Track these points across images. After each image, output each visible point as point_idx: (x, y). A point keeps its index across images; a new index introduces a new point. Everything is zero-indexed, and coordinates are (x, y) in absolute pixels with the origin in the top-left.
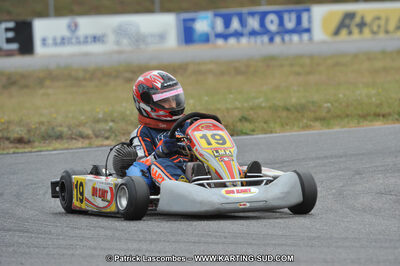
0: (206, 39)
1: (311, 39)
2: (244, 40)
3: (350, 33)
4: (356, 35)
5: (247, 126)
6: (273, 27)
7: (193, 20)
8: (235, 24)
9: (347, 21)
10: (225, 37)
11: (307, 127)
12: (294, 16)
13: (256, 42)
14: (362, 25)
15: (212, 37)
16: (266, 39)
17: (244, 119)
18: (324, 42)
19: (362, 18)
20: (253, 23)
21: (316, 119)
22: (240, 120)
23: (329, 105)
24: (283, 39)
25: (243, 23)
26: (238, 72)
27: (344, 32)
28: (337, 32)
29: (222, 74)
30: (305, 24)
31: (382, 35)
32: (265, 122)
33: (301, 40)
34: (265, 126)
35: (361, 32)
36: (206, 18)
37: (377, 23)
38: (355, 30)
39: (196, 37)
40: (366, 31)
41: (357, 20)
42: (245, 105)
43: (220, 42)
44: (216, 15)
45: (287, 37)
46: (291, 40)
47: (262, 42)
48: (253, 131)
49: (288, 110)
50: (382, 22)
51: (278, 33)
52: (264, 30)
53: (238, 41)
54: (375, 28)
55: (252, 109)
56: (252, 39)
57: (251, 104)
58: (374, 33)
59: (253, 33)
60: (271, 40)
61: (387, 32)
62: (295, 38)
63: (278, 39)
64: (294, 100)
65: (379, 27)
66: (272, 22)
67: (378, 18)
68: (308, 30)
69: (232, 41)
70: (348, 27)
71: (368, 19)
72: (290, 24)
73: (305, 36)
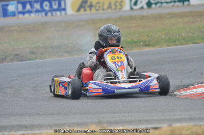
0: (14, 14)
1: (66, 13)
2: (33, 15)
3: (85, 10)
4: (88, 11)
5: (33, 56)
6: (47, 8)
7: (7, 5)
8: (28, 7)
9: (84, 5)
10: (23, 13)
11: (62, 56)
12: (57, 3)
13: (39, 15)
14: (91, 6)
15: (17, 14)
16: (43, 14)
17: (32, 53)
18: (72, 15)
19: (91, 3)
20: (37, 6)
21: (66, 52)
22: (30, 53)
23: (72, 45)
24: (52, 14)
25: (32, 6)
26: (29, 30)
27: (82, 10)
28: (78, 10)
29: (22, 31)
30: (63, 6)
31: (101, 11)
32: (42, 54)
33: (61, 14)
34: (41, 56)
35: (90, 10)
36: (13, 4)
37: (98, 5)
38: (88, 9)
39: (9, 13)
40: (93, 9)
41: (89, 4)
42: (33, 46)
43: (21, 16)
44: (18, 3)
45: (54, 13)
46: (56, 14)
47: (42, 15)
48: (36, 58)
49: (52, 48)
50: (101, 5)
51: (49, 11)
52: (42, 10)
53: (30, 15)
54: (97, 8)
55: (35, 48)
56: (37, 14)
57: (35, 45)
58: (97, 10)
59: (37, 11)
60: (46, 14)
61: (103, 10)
62: (58, 13)
63: (49, 14)
64: (56, 44)
65: (99, 7)
66: (46, 5)
67: (99, 3)
68: (64, 9)
69: (27, 15)
70: (84, 7)
71: (94, 3)
72: (55, 7)
73: (63, 12)
